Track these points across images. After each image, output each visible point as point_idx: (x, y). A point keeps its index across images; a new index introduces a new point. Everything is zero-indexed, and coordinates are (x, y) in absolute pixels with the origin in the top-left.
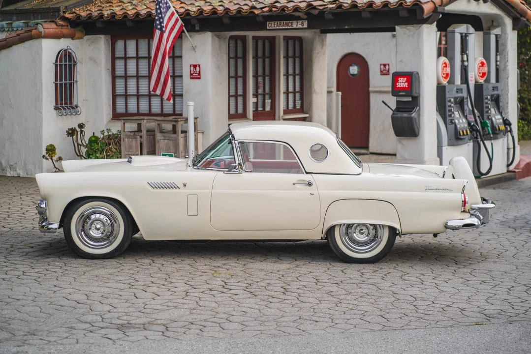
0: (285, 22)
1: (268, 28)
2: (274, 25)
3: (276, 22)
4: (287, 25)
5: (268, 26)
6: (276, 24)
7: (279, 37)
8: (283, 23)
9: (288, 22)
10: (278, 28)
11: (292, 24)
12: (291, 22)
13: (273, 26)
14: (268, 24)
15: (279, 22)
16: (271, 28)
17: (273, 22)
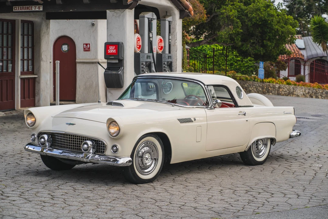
0: (26, 6)
1: (14, 11)
2: (19, 8)
3: (20, 7)
4: (28, 8)
5: (14, 9)
6: (20, 8)
7: (18, 20)
8: (25, 7)
9: (29, 6)
10: (21, 10)
11: (31, 8)
12: (31, 6)
13: (17, 9)
14: (14, 8)
15: (22, 7)
16: (16, 11)
17: (17, 7)
